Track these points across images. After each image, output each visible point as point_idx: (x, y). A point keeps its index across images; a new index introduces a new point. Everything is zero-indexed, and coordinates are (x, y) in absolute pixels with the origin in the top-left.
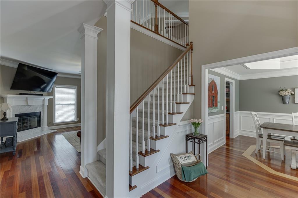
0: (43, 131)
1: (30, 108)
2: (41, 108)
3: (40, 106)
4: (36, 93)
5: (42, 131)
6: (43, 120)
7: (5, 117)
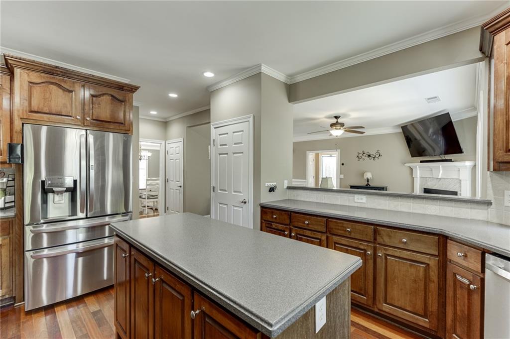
2: (458, 185)
3: (456, 181)
4: (444, 158)
7: (368, 184)
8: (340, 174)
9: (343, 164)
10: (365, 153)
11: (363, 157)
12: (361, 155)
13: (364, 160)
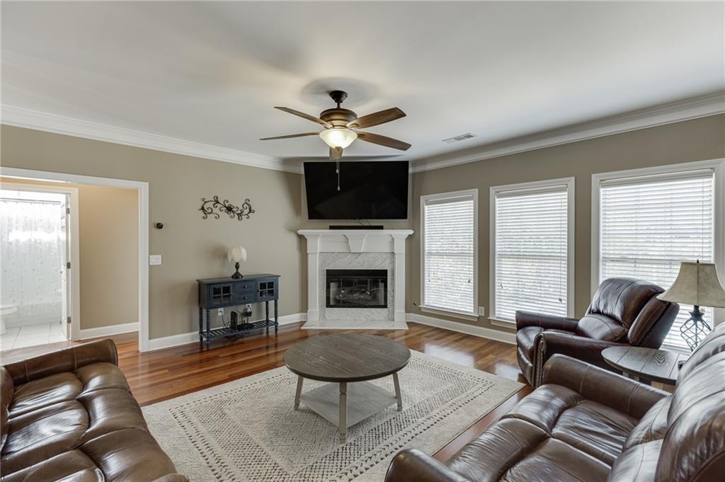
0: (392, 318)
1: (359, 258)
2: (388, 261)
3: (385, 256)
4: (372, 224)
5: (390, 320)
6: (393, 291)
7: (237, 273)
8: (150, 253)
9: (159, 226)
10: (221, 201)
11: (215, 210)
12: (210, 205)
13: (218, 217)
